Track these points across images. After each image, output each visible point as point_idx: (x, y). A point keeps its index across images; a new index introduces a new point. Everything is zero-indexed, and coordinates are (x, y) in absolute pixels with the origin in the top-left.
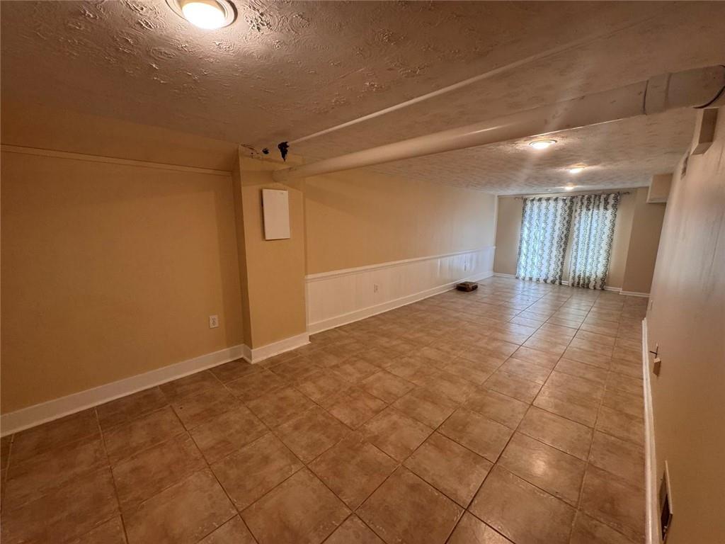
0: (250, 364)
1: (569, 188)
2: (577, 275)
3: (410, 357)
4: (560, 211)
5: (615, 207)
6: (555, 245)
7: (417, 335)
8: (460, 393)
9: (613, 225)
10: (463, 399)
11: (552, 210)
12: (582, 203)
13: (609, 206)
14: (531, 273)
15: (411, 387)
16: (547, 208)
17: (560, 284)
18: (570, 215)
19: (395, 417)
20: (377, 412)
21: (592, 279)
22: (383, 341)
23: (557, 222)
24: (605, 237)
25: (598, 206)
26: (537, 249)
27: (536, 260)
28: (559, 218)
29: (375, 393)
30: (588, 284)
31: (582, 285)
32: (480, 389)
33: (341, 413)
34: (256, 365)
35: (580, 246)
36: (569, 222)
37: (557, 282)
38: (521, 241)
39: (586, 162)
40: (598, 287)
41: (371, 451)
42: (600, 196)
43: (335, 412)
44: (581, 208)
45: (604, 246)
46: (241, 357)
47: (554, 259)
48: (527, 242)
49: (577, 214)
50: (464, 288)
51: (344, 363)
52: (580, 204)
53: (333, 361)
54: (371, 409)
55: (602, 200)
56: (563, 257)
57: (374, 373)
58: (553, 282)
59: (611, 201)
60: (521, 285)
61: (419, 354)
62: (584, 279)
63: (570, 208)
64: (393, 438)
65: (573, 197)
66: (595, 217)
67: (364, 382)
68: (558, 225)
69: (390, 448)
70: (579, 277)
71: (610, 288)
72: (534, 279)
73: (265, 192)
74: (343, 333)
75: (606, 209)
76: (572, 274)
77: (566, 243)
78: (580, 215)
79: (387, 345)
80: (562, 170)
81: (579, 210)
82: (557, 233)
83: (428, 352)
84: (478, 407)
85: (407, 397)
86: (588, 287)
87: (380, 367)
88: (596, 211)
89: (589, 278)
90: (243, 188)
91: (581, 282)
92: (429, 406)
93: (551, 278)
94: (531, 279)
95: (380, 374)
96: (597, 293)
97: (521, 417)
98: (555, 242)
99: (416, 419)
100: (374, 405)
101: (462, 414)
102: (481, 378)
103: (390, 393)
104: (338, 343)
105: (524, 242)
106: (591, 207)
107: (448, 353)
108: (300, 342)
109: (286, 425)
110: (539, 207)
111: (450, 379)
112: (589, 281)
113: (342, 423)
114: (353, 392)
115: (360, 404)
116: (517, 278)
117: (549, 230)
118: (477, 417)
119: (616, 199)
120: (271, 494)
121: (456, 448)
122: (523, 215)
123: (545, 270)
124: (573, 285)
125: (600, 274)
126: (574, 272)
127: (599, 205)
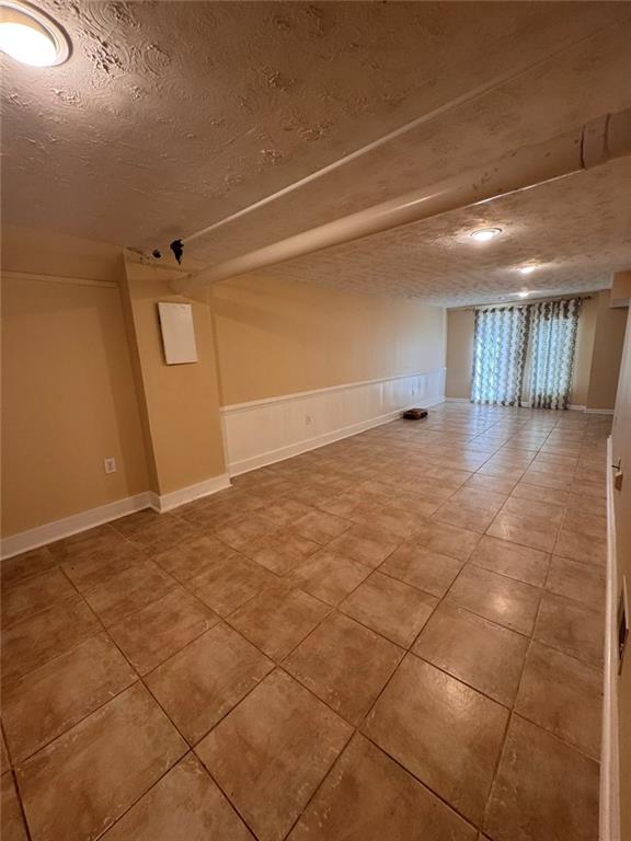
0: (158, 513)
1: (524, 294)
2: (538, 393)
3: (348, 493)
4: (516, 323)
5: (575, 314)
6: (513, 361)
7: (356, 469)
8: (404, 528)
9: (575, 335)
10: (407, 534)
11: (507, 322)
12: (540, 313)
13: (570, 314)
14: (486, 395)
15: (349, 524)
16: (502, 320)
17: (520, 405)
18: (527, 327)
19: (329, 559)
20: (308, 555)
21: (553, 398)
22: (318, 478)
23: (514, 335)
24: (566, 349)
25: (558, 315)
26: (492, 367)
27: (491, 381)
28: (515, 331)
29: (307, 535)
30: (549, 404)
31: (543, 405)
32: (427, 522)
33: (265, 560)
34: (166, 514)
35: (540, 360)
36: (526, 335)
37: (516, 403)
38: (475, 360)
39: (537, 258)
40: (560, 407)
41: (301, 597)
42: (559, 304)
43: (260, 560)
44: (539, 317)
45: (566, 359)
46: (148, 506)
47: (511, 378)
48: (481, 361)
49: (535, 326)
50: (412, 416)
51: (272, 505)
52: (537, 312)
53: (258, 503)
54: (301, 552)
55: (561, 306)
56: (522, 375)
57: (305, 514)
58: (512, 404)
59: (572, 308)
60: (477, 409)
61: (358, 489)
62: (545, 399)
63: (527, 318)
64: (326, 581)
65: (530, 306)
66: (555, 327)
67: (294, 524)
68: (514, 339)
69: (323, 592)
70: (540, 397)
71: (573, 407)
72: (491, 402)
73: (162, 306)
74: (270, 472)
75: (566, 317)
76: (532, 394)
77: (524, 359)
78: (538, 326)
79: (322, 482)
80: (513, 269)
81: (536, 321)
82: (514, 347)
83: (369, 487)
84: (424, 542)
85: (344, 536)
86: (550, 408)
87: (312, 506)
88: (555, 321)
89: (550, 397)
90: (133, 302)
91: (542, 402)
92: (368, 544)
93: (509, 400)
94: (487, 402)
95: (314, 514)
96: (560, 413)
97: (473, 548)
98: (512, 359)
99: (353, 560)
100: (304, 547)
101: (406, 550)
102: (429, 510)
103: (324, 534)
104: (264, 484)
105: (478, 360)
106: (549, 316)
107: (391, 485)
108: (218, 485)
109: (199, 577)
110: (493, 319)
111: (393, 513)
112: (551, 401)
113: (266, 570)
114: (281, 535)
115: (288, 548)
116: (472, 402)
117: (505, 345)
118: (423, 552)
119: (576, 305)
120: (181, 653)
121: (398, 586)
122: (476, 330)
123: (502, 391)
124: (533, 406)
125: (562, 392)
126: (534, 390)
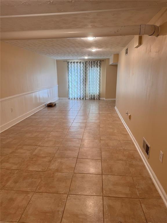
4: (82, 68)
5: (100, 66)
9: (100, 73)
11: (79, 67)
12: (89, 65)
13: (98, 66)
14: (74, 95)
16: (77, 66)
17: (86, 99)
18: (86, 70)
24: (98, 78)
26: (75, 85)
27: (75, 90)
28: (82, 71)
30: (94, 98)
35: (90, 82)
36: (86, 73)
40: (98, 99)
42: (95, 62)
45: (98, 83)
47: (82, 89)
56: (85, 87)
58: (83, 99)
62: (93, 96)
63: (86, 66)
65: (86, 62)
66: (94, 70)
68: (82, 74)
70: (91, 96)
71: (101, 99)
72: (76, 99)
77: (86, 82)
81: (89, 68)
82: (82, 77)
88: (94, 68)
89: (95, 95)
93: (82, 97)
94: (74, 98)
96: (98, 101)
98: (82, 82)
105: (70, 82)
106: (92, 66)
110: (74, 66)
116: (69, 99)
117: (79, 76)
119: (100, 63)
122: (68, 70)
123: (79, 94)
124: (90, 99)
125: (98, 94)
126: (90, 94)
127: (95, 66)
